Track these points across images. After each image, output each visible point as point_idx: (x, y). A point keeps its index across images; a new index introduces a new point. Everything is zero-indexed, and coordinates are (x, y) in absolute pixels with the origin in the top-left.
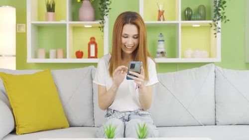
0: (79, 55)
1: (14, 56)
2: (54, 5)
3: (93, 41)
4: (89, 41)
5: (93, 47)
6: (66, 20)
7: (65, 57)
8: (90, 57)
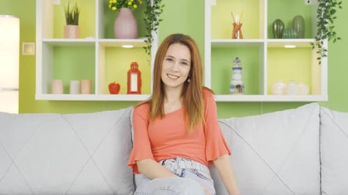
0: (114, 89)
1: (16, 90)
2: (77, 15)
3: (134, 69)
4: (129, 68)
5: (134, 77)
6: (95, 37)
7: (92, 91)
8: (129, 92)
